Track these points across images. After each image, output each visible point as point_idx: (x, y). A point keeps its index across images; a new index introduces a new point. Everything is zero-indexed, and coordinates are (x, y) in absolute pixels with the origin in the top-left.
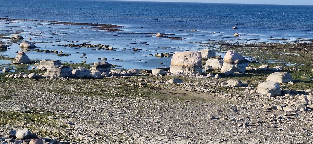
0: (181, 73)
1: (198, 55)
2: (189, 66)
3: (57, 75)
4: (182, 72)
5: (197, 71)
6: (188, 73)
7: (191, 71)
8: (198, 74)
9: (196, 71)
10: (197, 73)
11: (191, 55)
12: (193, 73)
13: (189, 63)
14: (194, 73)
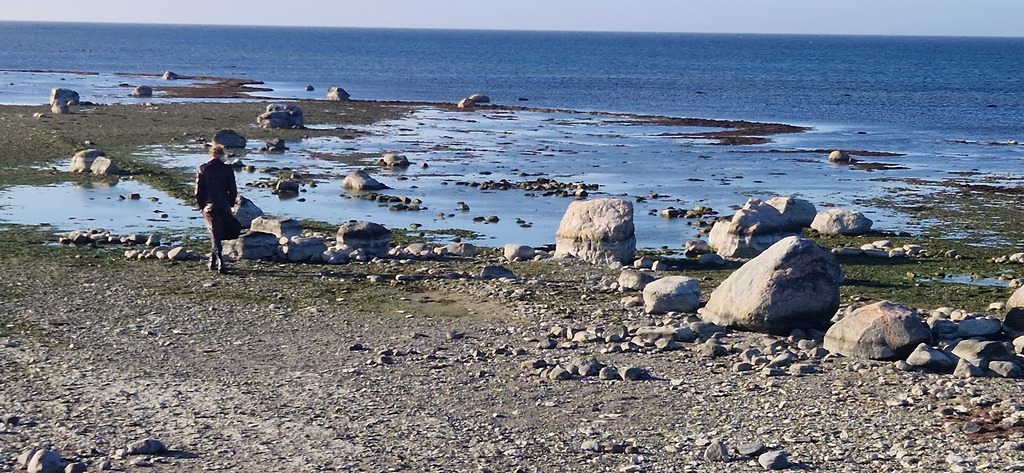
0: (570, 256)
1: (620, 210)
2: (591, 237)
3: (236, 254)
4: (574, 254)
5: (610, 252)
6: (588, 258)
7: (595, 250)
8: (611, 258)
9: (606, 251)
10: (609, 256)
11: (605, 208)
12: (599, 257)
13: (593, 229)
14: (602, 255)
